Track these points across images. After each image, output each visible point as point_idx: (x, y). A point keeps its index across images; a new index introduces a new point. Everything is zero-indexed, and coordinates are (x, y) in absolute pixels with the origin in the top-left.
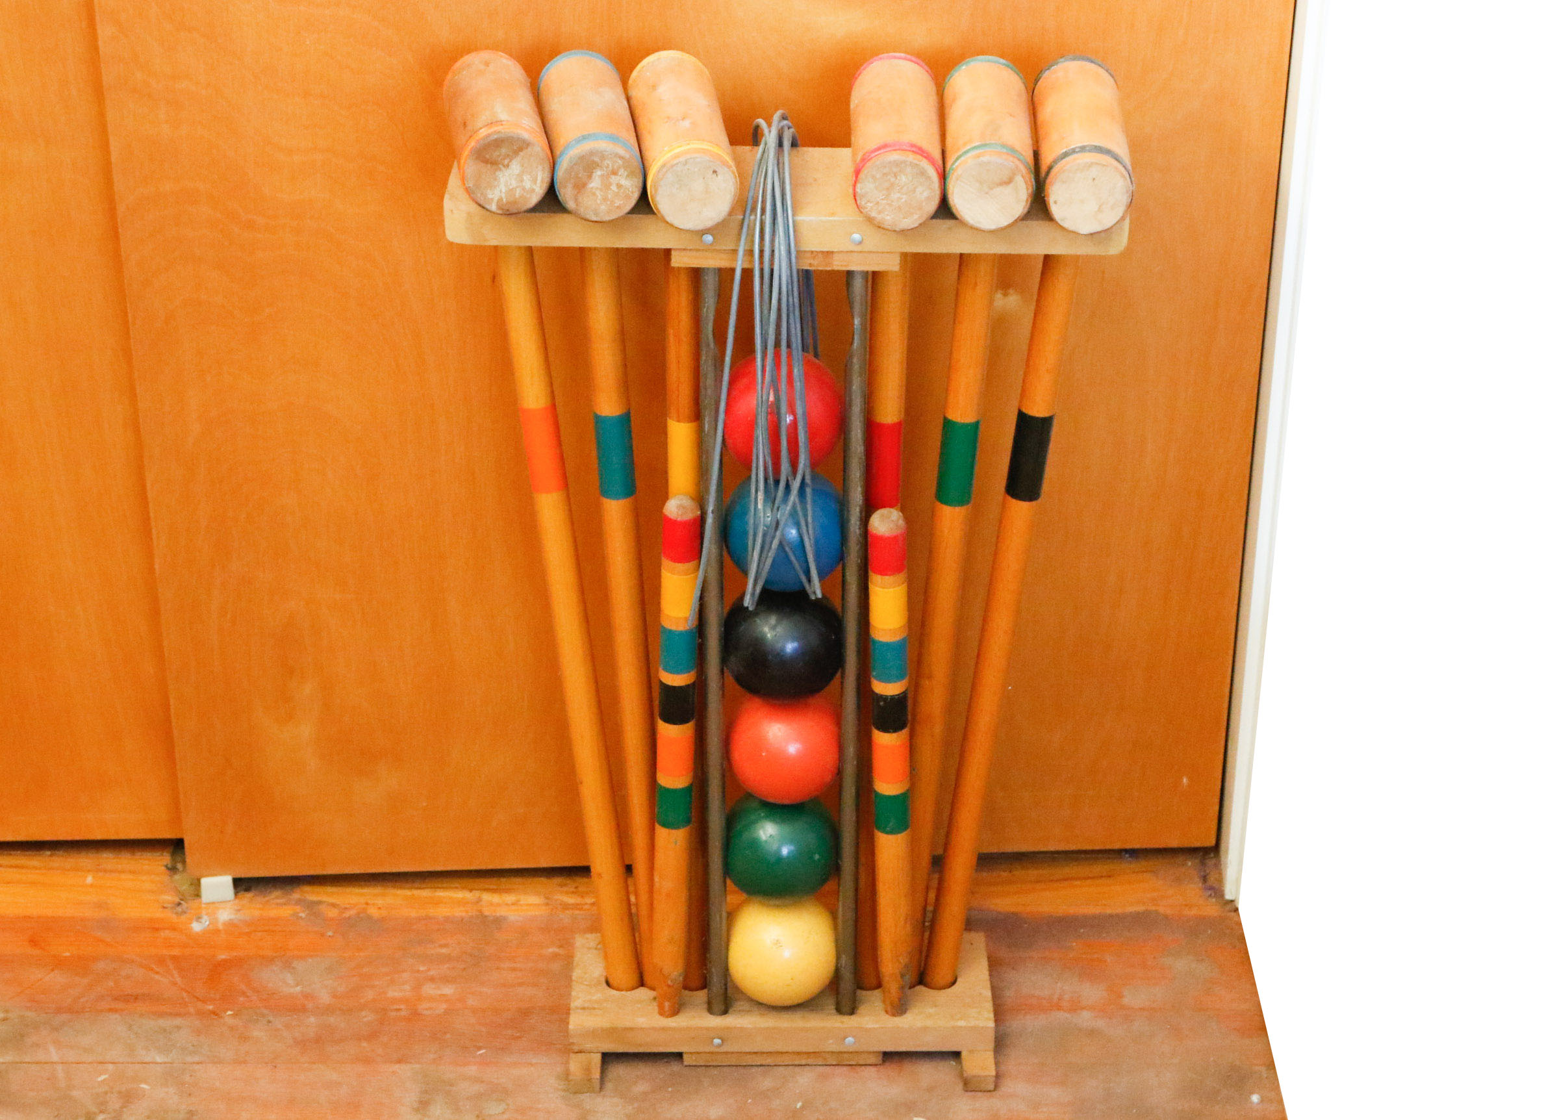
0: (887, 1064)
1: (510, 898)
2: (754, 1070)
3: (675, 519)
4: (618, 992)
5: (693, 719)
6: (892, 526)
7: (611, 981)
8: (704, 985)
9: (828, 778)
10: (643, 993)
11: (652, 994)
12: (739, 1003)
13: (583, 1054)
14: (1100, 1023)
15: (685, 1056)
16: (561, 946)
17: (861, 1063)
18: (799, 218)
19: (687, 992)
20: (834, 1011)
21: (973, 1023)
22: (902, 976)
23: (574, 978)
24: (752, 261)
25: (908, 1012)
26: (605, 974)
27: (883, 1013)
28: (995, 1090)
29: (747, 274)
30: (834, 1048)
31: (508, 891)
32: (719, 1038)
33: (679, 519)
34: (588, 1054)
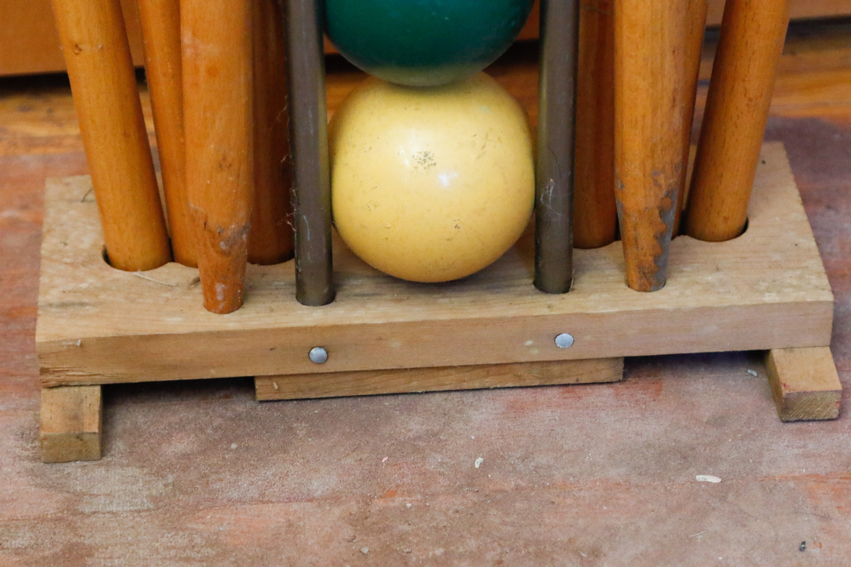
0: (631, 379)
2: (387, 402)
4: (127, 273)
7: (113, 253)
8: (288, 254)
10: (175, 273)
11: (193, 273)
12: (354, 282)
13: (66, 390)
15: (258, 384)
16: (24, 207)
17: (584, 380)
19: (256, 267)
20: (532, 288)
21: (792, 296)
22: (662, 213)
23: (43, 252)
25: (668, 282)
26: (102, 243)
27: (623, 286)
28: (839, 417)
30: (535, 354)
32: (321, 347)
34: (76, 389)
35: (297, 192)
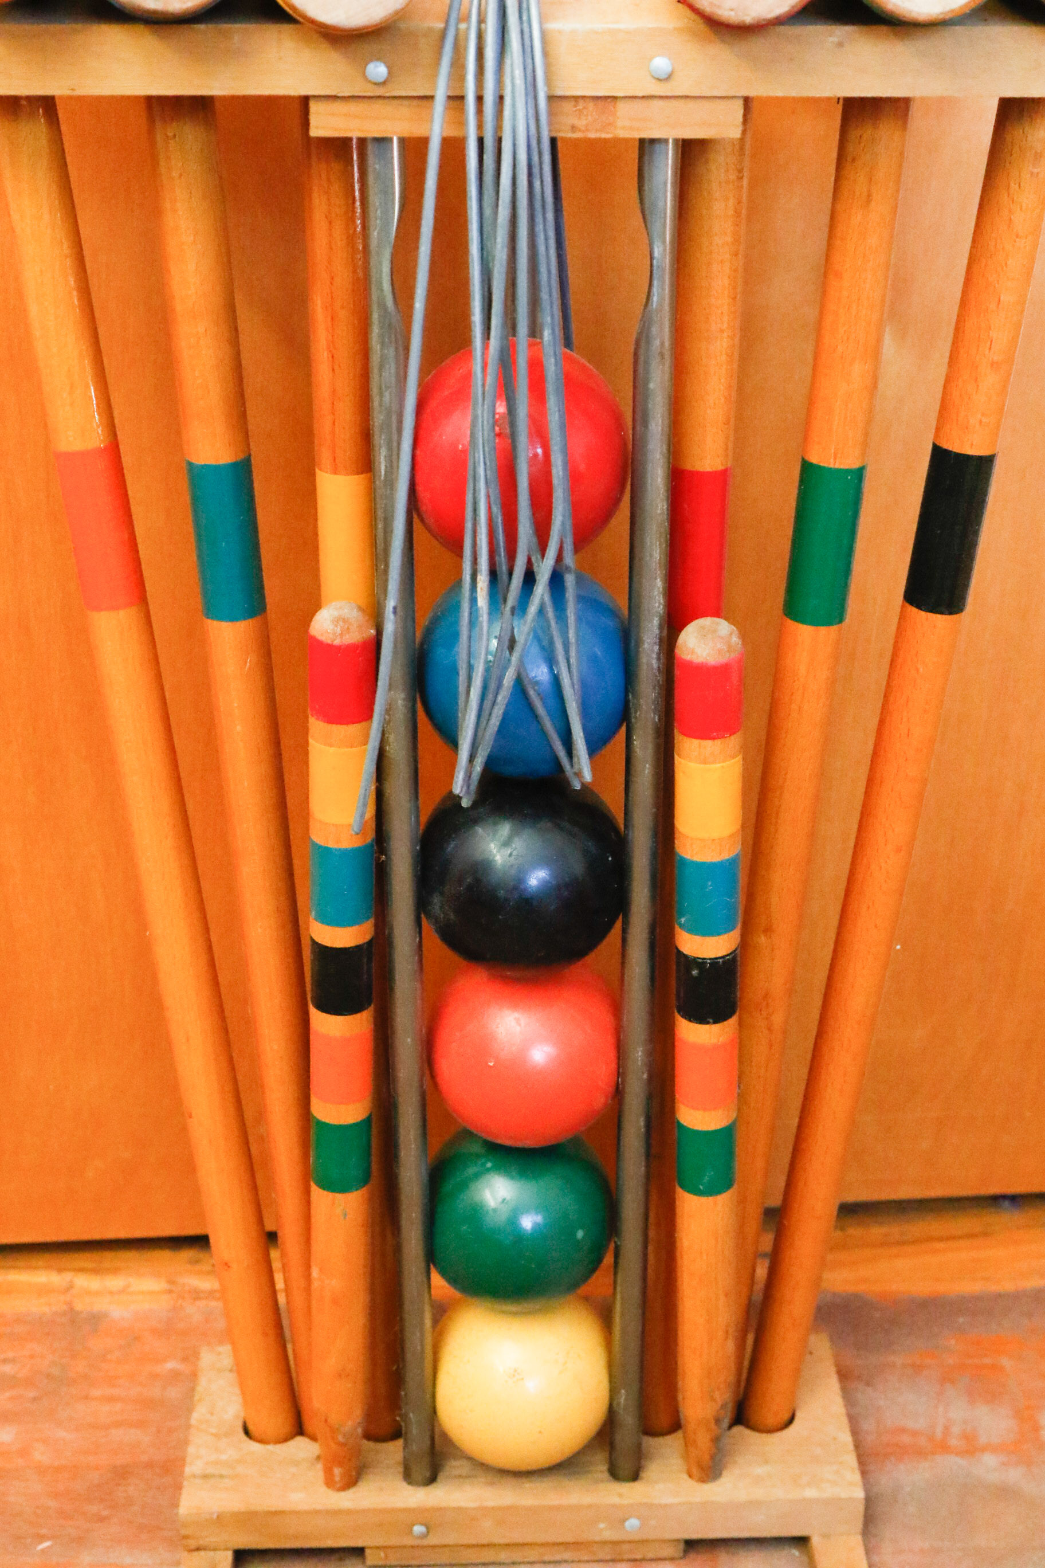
0: (692, 1555)
1: (115, 1282)
3: (329, 642)
4: (261, 1447)
5: (370, 1005)
6: (719, 646)
7: (251, 1427)
8: (396, 1434)
9: (600, 1101)
10: (302, 1448)
11: (315, 1450)
12: (454, 1463)
13: (202, 1553)
14: (1014, 1475)
15: (368, 1552)
16: (184, 1359)
17: (650, 1557)
18: (551, 26)
19: (371, 1445)
20: (606, 1475)
21: (829, 1492)
23: (193, 1422)
24: (462, 123)
25: (725, 1473)
26: (242, 1414)
27: (686, 1476)
29: (453, 148)
30: (608, 1535)
31: (115, 1271)
32: (422, 1524)
33: (337, 642)
34: (212, 1553)
35: (406, 1395)
